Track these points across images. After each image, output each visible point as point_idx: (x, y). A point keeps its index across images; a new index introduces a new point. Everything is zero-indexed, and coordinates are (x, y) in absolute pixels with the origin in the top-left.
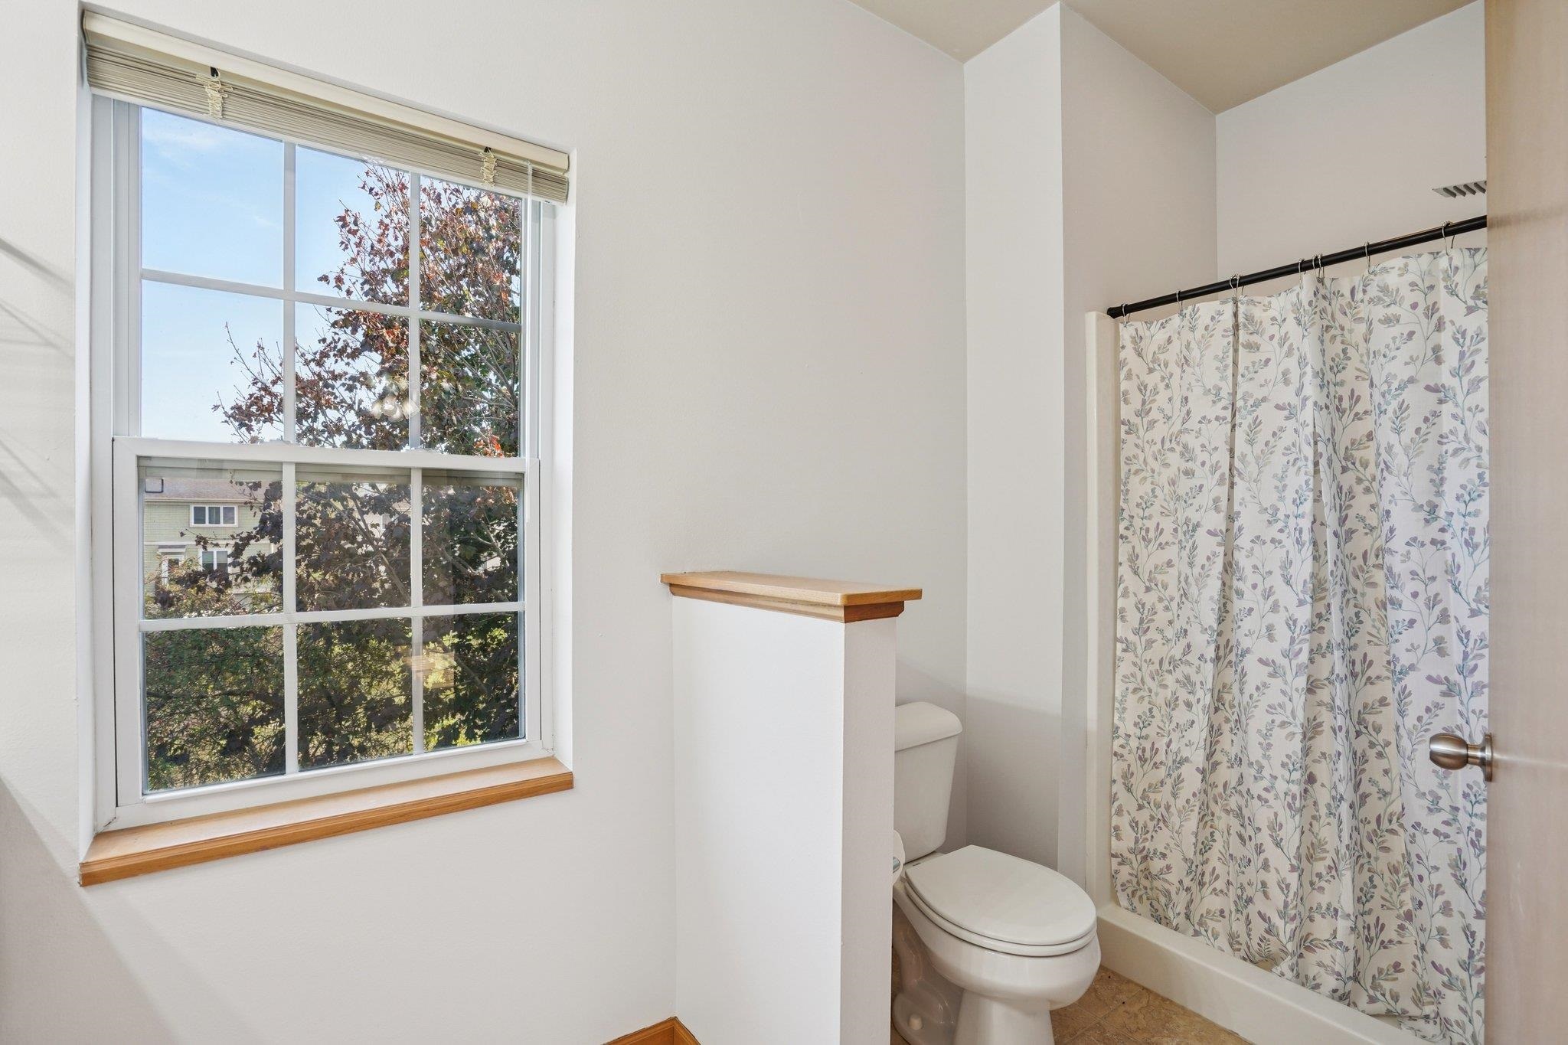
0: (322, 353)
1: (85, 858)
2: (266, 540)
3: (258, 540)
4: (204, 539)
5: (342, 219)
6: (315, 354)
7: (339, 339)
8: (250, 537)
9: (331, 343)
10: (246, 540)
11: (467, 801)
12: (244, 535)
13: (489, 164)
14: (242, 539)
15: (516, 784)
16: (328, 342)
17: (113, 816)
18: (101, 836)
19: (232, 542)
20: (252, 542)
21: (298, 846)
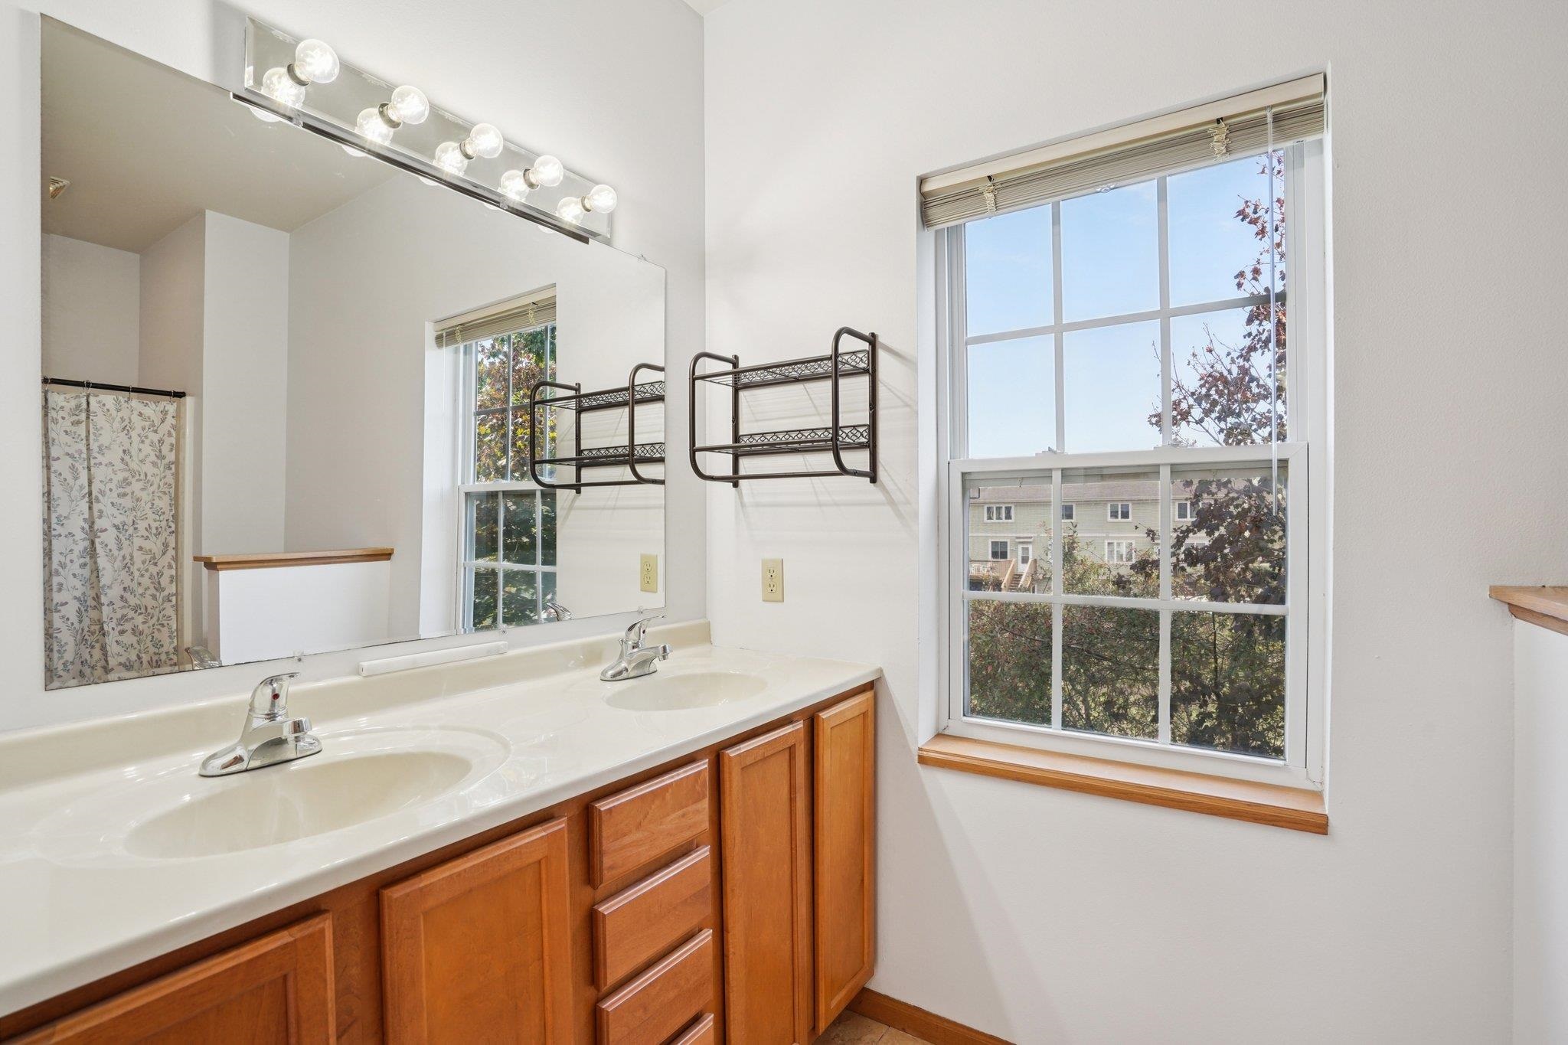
0: (1249, 347)
1: (926, 744)
2: (1203, 533)
3: (1195, 533)
4: (1153, 531)
5: (1242, 214)
6: (1243, 350)
7: (1264, 330)
8: (1188, 531)
9: (1257, 335)
10: (1187, 532)
11: (1191, 802)
12: (1184, 528)
13: (1220, 134)
14: (1182, 532)
15: (1250, 804)
16: (1254, 335)
17: (946, 725)
18: (940, 736)
19: (1175, 535)
20: (1191, 535)
21: (1039, 788)
